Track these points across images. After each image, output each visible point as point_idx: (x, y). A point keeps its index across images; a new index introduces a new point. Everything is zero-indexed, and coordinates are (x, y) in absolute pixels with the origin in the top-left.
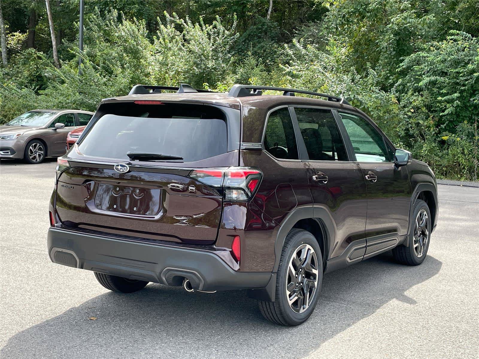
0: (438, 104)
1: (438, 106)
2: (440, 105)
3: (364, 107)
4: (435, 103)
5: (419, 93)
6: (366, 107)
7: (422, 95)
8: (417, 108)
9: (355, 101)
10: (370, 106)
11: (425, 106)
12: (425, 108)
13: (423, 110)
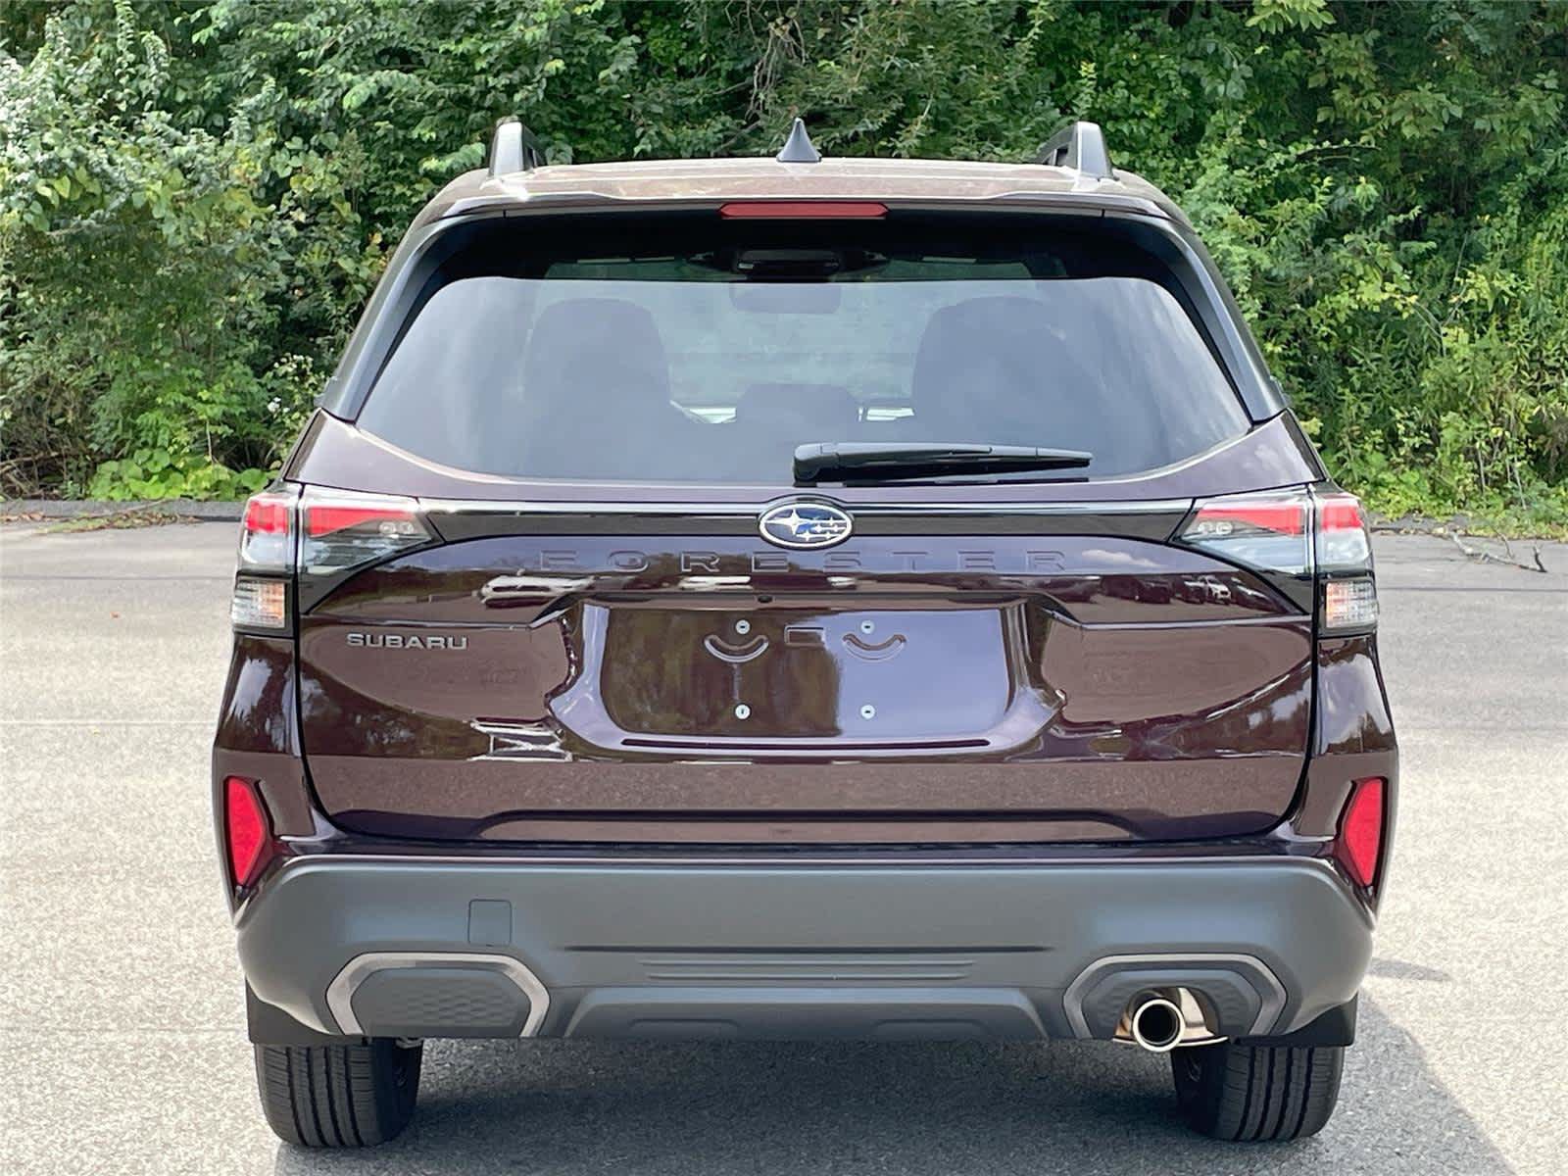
0: (399, 189)
1: (404, 194)
2: (409, 193)
3: (129, 202)
4: (384, 184)
5: (306, 141)
6: (138, 202)
7: (322, 150)
8: (319, 205)
9: (82, 175)
10: (154, 198)
11: (348, 195)
12: (348, 205)
13: (344, 214)
